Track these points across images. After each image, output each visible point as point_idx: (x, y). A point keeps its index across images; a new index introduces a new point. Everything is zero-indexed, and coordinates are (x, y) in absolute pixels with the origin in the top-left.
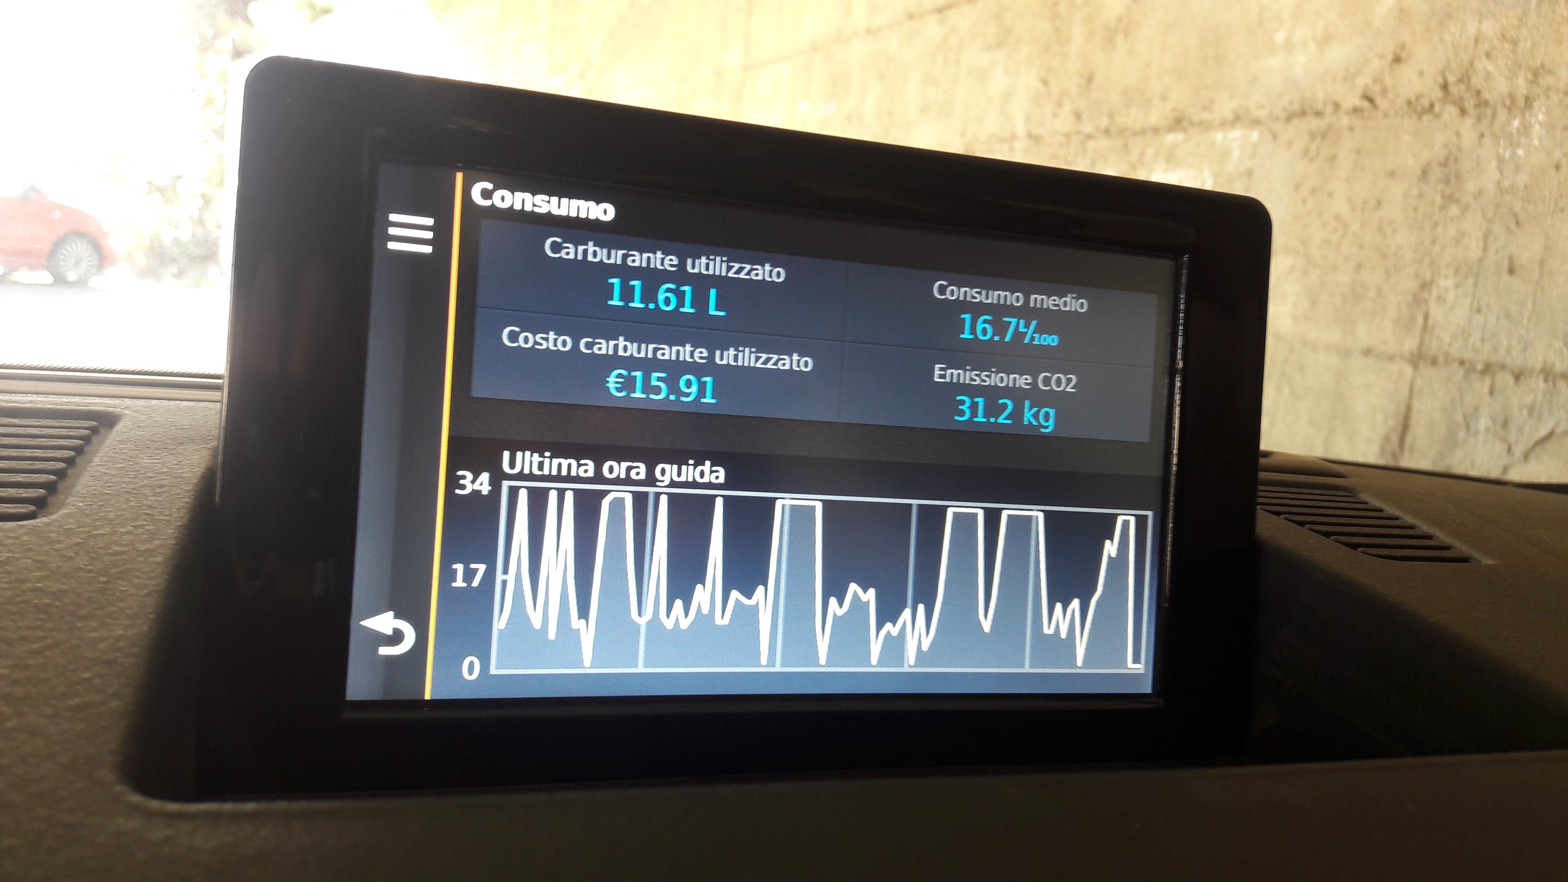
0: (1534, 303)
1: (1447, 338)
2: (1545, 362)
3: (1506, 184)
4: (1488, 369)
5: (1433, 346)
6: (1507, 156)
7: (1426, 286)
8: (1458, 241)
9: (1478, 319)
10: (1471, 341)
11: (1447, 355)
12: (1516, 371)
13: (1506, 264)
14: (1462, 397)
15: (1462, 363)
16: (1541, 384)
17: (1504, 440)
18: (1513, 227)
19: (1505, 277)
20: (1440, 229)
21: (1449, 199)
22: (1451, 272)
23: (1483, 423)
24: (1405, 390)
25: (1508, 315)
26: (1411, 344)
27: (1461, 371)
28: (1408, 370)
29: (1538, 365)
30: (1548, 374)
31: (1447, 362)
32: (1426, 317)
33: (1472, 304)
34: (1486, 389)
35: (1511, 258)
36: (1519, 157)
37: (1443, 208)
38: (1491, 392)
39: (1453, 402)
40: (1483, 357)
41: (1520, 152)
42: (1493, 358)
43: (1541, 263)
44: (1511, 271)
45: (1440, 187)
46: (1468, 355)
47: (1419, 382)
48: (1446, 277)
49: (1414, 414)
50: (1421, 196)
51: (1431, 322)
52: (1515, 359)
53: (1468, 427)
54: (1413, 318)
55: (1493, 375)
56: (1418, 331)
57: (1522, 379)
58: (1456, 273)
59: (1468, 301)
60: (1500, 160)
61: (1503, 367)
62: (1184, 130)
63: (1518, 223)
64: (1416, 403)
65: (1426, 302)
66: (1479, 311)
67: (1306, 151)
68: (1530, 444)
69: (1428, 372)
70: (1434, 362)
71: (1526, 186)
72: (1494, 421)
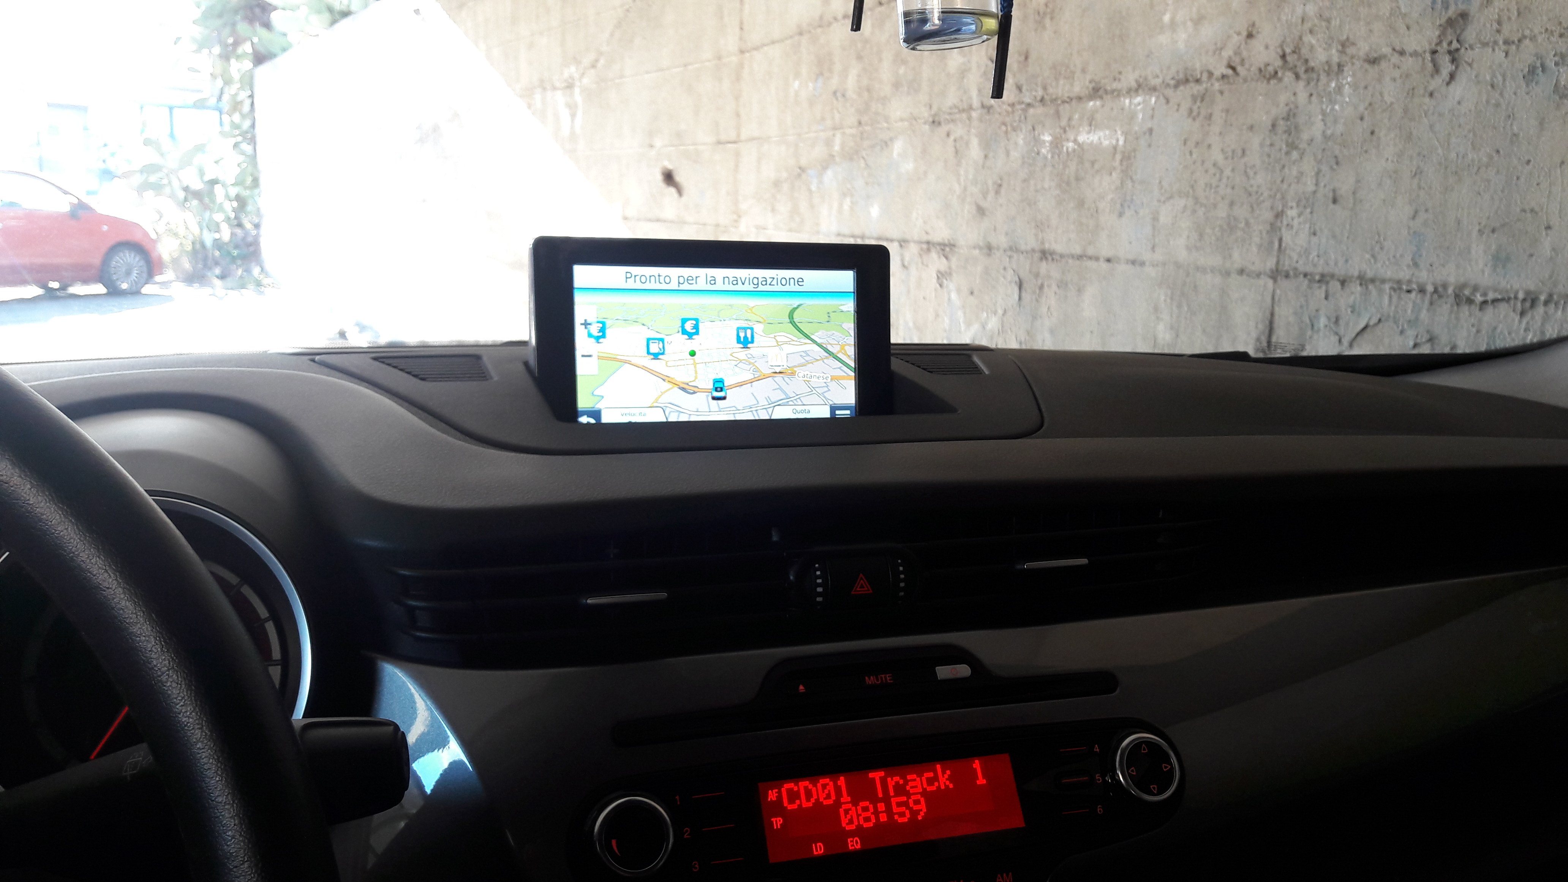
0: (1351, 225)
1: (1295, 257)
2: (1360, 272)
3: (1329, 132)
4: (1324, 279)
5: (1286, 265)
6: (1328, 111)
7: (1279, 215)
8: (1299, 178)
9: (1315, 240)
10: (1311, 257)
11: (1296, 269)
12: (1341, 278)
13: (1331, 195)
14: (1307, 301)
15: (1305, 275)
16: (1359, 288)
17: (1336, 334)
18: (1335, 167)
19: (1332, 206)
20: (1286, 170)
21: (1292, 146)
22: (1294, 204)
23: (1323, 321)
24: (1269, 300)
25: (1334, 237)
26: (1271, 263)
27: (1306, 282)
28: (1270, 283)
29: (1356, 274)
30: (1363, 280)
31: (1296, 276)
32: (1280, 240)
33: (1310, 228)
34: (1323, 296)
35: (1334, 191)
36: (1337, 111)
37: (1287, 153)
38: (1326, 298)
39: (1301, 307)
40: (1320, 269)
41: (1337, 107)
42: (1327, 270)
43: (1354, 193)
44: (1335, 201)
45: (1285, 137)
46: (1309, 269)
47: (1278, 292)
48: (1291, 208)
49: (1276, 317)
50: (1272, 145)
51: (1284, 245)
52: (1340, 270)
53: (1313, 325)
54: (1271, 243)
55: (1327, 283)
56: (1275, 253)
57: (1346, 284)
58: (1298, 206)
59: (1307, 226)
60: (1324, 113)
61: (1332, 276)
62: (1101, 98)
63: (1337, 163)
64: (1277, 309)
65: (1280, 229)
66: (1315, 234)
67: (1191, 111)
68: (1354, 335)
69: (1284, 283)
70: (1287, 276)
71: (1342, 135)
72: (1329, 318)
